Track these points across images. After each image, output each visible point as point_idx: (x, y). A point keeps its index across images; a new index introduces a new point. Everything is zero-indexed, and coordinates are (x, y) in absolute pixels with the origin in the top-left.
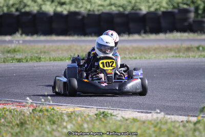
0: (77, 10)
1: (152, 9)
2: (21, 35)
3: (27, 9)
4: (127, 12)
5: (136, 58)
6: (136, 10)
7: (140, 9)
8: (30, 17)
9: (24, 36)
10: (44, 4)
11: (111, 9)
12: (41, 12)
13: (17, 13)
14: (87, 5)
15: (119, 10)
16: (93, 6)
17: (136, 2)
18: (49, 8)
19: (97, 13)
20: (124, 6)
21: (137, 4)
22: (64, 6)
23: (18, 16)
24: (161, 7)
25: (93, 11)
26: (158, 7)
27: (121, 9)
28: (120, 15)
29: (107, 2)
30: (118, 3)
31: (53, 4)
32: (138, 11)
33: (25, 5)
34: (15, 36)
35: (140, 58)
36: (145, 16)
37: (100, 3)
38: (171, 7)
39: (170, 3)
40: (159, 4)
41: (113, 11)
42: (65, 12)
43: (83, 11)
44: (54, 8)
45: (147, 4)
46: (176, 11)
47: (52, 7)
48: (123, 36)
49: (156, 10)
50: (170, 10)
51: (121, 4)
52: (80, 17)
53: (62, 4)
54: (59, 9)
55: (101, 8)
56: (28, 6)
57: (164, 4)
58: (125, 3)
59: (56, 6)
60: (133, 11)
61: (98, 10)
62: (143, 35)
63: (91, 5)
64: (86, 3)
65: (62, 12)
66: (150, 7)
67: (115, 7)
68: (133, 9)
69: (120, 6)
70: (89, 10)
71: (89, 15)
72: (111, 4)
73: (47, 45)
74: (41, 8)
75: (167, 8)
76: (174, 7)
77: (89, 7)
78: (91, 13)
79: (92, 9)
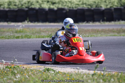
0: (63, 7)
1: (108, 7)
2: (28, 22)
3: (33, 7)
4: (92, 9)
5: (88, 37)
6: (99, 7)
7: (101, 7)
8: (35, 11)
9: (29, 22)
10: (43, 4)
11: (83, 6)
12: (41, 8)
13: (27, 9)
14: (69, 4)
15: (88, 7)
16: (72, 5)
17: (98, 3)
18: (46, 6)
19: (75, 9)
20: (91, 5)
21: (99, 4)
22: (55, 5)
23: (27, 11)
24: (113, 5)
25: (73, 8)
26: (112, 5)
27: (90, 7)
28: (89, 10)
29: (81, 2)
30: (87, 3)
31: (48, 3)
32: (100, 8)
33: (32, 4)
34: (24, 23)
35: (91, 36)
36: (104, 11)
37: (77, 3)
38: (120, 5)
39: (119, 3)
40: (112, 4)
41: (85, 7)
42: (56, 9)
43: (66, 7)
44: (49, 6)
45: (105, 4)
46: (122, 8)
47: (48, 5)
48: (89, 23)
49: (111, 7)
50: (119, 7)
51: (90, 4)
52: (64, 11)
53: (54, 3)
54: (52, 7)
55: (77, 6)
56: (33, 5)
57: (116, 4)
58: (92, 3)
59: (50, 5)
60: (96, 8)
61: (76, 7)
62: (102, 22)
63: (71, 4)
64: (68, 3)
65: (54, 8)
66: (107, 5)
67: (86, 5)
68: (96, 7)
69: (89, 5)
70: (70, 7)
71: (70, 10)
72: (83, 4)
73: (42, 28)
74: (41, 6)
75: (117, 6)
76: (121, 6)
77: (70, 5)
78: (71, 9)
79: (71, 7)
